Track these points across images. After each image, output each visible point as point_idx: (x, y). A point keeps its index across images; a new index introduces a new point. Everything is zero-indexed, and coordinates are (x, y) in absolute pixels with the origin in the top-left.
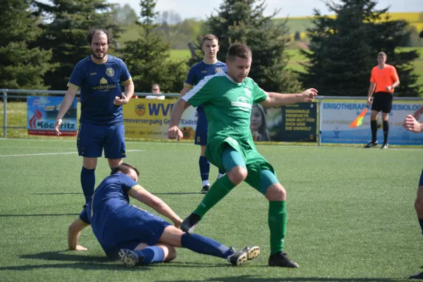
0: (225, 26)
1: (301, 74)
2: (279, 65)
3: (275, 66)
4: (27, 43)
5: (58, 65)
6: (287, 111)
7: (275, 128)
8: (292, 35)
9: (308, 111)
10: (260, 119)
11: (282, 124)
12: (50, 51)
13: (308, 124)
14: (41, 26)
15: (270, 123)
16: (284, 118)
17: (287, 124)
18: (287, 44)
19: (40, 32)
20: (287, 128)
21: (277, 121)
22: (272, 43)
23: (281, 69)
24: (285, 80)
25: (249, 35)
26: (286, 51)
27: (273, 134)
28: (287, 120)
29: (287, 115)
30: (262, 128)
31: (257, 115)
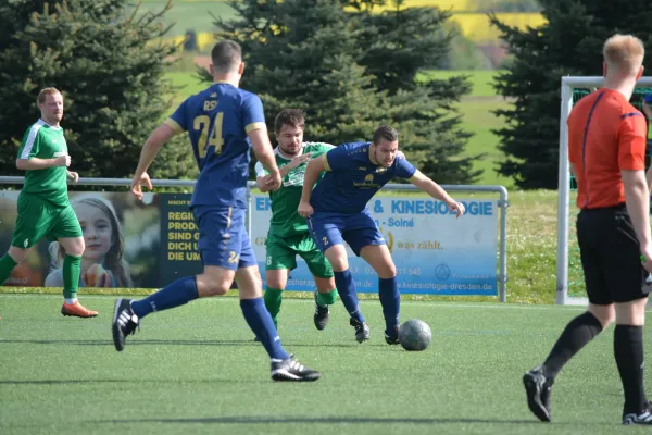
2: (150, 108)
3: (141, 110)
6: (171, 215)
7: (142, 255)
8: (180, 39)
10: (107, 233)
11: (159, 248)
15: (130, 245)
16: (164, 231)
17: (171, 246)
18: (170, 59)
20: (171, 257)
21: (150, 236)
22: (133, 57)
27: (138, 269)
28: (171, 236)
29: (171, 226)
30: (111, 257)
31: (100, 226)
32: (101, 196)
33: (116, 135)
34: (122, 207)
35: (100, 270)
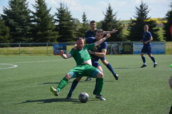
0: (106, 23)
1: (128, 36)
2: (121, 34)
3: (120, 34)
4: (52, 30)
5: (60, 36)
6: (125, 46)
7: (121, 51)
9: (130, 46)
10: (117, 48)
11: (123, 50)
12: (58, 32)
13: (131, 49)
14: (56, 25)
15: (120, 50)
19: (55, 27)
20: (125, 51)
21: (122, 49)
23: (122, 34)
24: (123, 38)
25: (113, 25)
26: (123, 30)
27: (121, 52)
28: (125, 48)
29: (125, 47)
30: (118, 51)
31: (116, 47)
32: (116, 44)
33: (117, 37)
34: (119, 45)
35: (116, 53)
